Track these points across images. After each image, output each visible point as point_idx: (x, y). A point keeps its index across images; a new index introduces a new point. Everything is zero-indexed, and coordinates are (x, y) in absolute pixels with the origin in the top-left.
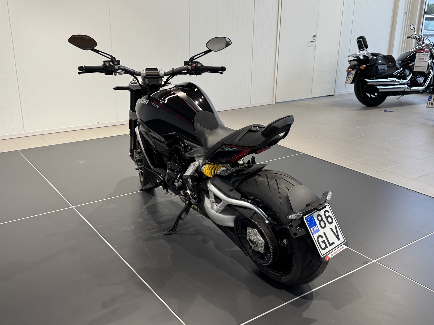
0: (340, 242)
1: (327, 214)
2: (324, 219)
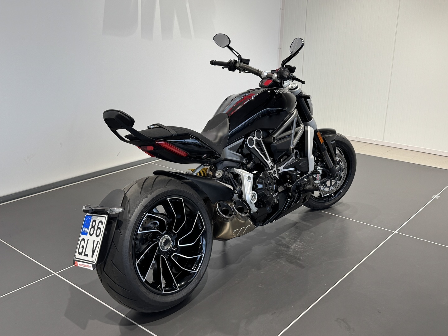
0: (91, 259)
1: (100, 226)
2: (96, 227)
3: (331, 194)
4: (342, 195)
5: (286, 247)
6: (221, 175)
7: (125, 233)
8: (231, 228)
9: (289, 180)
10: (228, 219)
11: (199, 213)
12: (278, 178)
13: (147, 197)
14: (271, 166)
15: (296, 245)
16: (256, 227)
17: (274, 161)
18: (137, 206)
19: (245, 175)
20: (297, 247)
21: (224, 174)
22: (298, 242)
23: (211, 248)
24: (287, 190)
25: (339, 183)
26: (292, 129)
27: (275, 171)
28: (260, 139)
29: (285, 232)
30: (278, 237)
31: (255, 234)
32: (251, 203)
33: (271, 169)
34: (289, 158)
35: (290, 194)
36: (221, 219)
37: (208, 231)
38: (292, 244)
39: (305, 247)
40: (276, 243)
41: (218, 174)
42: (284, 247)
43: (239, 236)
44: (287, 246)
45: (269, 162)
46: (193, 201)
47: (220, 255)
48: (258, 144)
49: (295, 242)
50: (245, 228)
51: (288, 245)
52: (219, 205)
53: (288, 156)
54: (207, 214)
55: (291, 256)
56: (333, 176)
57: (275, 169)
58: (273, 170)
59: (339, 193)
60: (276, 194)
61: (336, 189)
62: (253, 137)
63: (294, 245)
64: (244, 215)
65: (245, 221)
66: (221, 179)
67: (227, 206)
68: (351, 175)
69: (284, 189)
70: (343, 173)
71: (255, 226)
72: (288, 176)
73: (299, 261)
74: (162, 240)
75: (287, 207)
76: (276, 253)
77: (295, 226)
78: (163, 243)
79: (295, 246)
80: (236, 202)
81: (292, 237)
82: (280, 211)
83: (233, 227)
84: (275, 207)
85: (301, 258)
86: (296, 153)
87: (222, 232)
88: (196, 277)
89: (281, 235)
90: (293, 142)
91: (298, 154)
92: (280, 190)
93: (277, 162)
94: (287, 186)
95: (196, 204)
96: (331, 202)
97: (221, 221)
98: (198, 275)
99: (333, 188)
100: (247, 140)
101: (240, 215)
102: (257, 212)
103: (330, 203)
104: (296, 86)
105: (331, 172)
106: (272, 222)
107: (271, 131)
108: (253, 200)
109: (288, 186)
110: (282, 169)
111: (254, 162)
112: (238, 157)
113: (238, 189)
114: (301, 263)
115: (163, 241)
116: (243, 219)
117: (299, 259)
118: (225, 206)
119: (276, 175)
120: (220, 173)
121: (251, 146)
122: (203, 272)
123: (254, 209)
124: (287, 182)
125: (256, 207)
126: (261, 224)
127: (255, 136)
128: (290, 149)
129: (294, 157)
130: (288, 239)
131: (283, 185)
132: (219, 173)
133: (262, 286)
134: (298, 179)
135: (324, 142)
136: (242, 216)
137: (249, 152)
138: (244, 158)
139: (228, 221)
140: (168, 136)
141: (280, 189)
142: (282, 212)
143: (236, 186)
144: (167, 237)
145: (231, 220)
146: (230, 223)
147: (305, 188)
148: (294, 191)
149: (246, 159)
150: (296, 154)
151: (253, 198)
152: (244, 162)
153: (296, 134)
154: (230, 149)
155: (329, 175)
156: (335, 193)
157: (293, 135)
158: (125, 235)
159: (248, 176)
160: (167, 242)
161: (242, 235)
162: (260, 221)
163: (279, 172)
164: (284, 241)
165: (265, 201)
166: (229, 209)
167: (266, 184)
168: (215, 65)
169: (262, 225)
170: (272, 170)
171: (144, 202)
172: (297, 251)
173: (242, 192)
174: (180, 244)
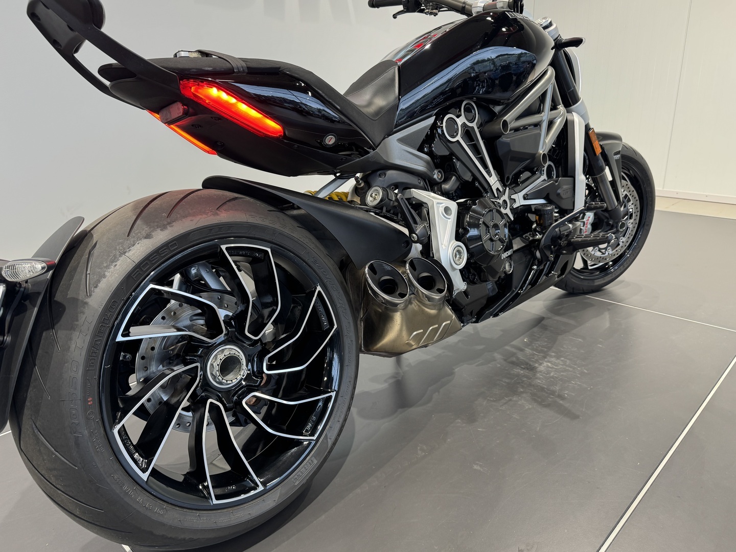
3: (608, 263)
4: (626, 266)
5: (528, 369)
6: (379, 198)
7: (71, 339)
8: (404, 328)
9: (534, 226)
10: (396, 305)
11: (319, 288)
12: (512, 219)
13: (148, 236)
14: (498, 189)
15: (549, 364)
16: (463, 326)
17: (502, 180)
18: (114, 260)
19: (438, 203)
20: (553, 368)
21: (386, 196)
22: (553, 357)
23: (353, 376)
24: (531, 246)
25: (623, 242)
26: (543, 111)
27: (505, 201)
28: (474, 125)
29: (522, 337)
30: (507, 348)
31: (459, 341)
32: (454, 269)
33: (496, 196)
34: (535, 177)
35: (538, 254)
36: (380, 306)
37: (345, 332)
38: (541, 362)
39: (569, 369)
40: (505, 360)
41: (371, 196)
42: (524, 369)
43: (426, 346)
44: (530, 365)
45: (493, 180)
46: (304, 258)
47: (384, 386)
48: (468, 134)
49: (545, 357)
50: (437, 329)
51: (532, 363)
52: (372, 268)
53: (533, 173)
54: (341, 292)
55: (542, 389)
56: (615, 225)
57: (506, 197)
58: (502, 199)
59: (622, 262)
60: (509, 253)
61: (617, 252)
62: (458, 116)
63: (545, 364)
64: (437, 296)
65: (440, 310)
66: (379, 209)
67: (393, 273)
68: (645, 227)
69: (524, 245)
70: (632, 221)
71: (462, 324)
72: (533, 217)
73: (561, 402)
74: (215, 361)
75: (529, 284)
76: (507, 381)
77: (540, 325)
78: (217, 368)
79: (548, 367)
80: (415, 262)
81: (537, 347)
82: (514, 291)
83: (411, 324)
84: (505, 283)
85: (566, 393)
86: (549, 167)
87: (384, 338)
88: (312, 453)
89: (512, 343)
90: (544, 142)
91: (553, 171)
92: (515, 247)
93: (511, 181)
94: (529, 238)
95: (312, 265)
96: (607, 278)
97: (380, 310)
98: (318, 445)
99: (612, 250)
100: (442, 123)
101: (427, 296)
102: (465, 293)
103: (605, 281)
104: (549, 22)
105: (611, 218)
106: (496, 315)
107: (497, 109)
108: (458, 263)
109: (531, 238)
110: (520, 200)
111: (459, 178)
112: (422, 161)
113: (419, 229)
114: (567, 405)
115: (219, 362)
116: (433, 305)
117: (561, 397)
118: (388, 273)
119: (507, 211)
120: (376, 195)
121: (453, 137)
122: (333, 438)
123: (460, 285)
124: (530, 229)
125: (464, 281)
126: (474, 320)
127: (461, 115)
128: (537, 155)
129: (544, 177)
130: (530, 351)
131: (521, 236)
132: (374, 195)
133: (481, 466)
134: (556, 221)
135: (601, 153)
136: (429, 299)
137: (447, 153)
138: (437, 168)
139: (396, 311)
140: (218, 69)
141: (517, 244)
142: (518, 295)
143: (416, 223)
144: (232, 350)
145: (405, 308)
146: (401, 314)
147: (572, 240)
148: (548, 247)
149: (439, 172)
150: (549, 169)
151: (457, 259)
152: (435, 177)
153: (551, 123)
154: (401, 140)
155: (608, 224)
156: (615, 261)
157: (545, 125)
158: (69, 347)
159: (444, 205)
160: (228, 365)
161: (433, 344)
162: (471, 313)
163: (515, 206)
164: (520, 356)
165: (484, 266)
166: (397, 281)
167: (487, 227)
168: (378, 8)
169: (477, 322)
170: (498, 198)
171: (139, 250)
172: (552, 377)
173: (429, 237)
174: (268, 369)
